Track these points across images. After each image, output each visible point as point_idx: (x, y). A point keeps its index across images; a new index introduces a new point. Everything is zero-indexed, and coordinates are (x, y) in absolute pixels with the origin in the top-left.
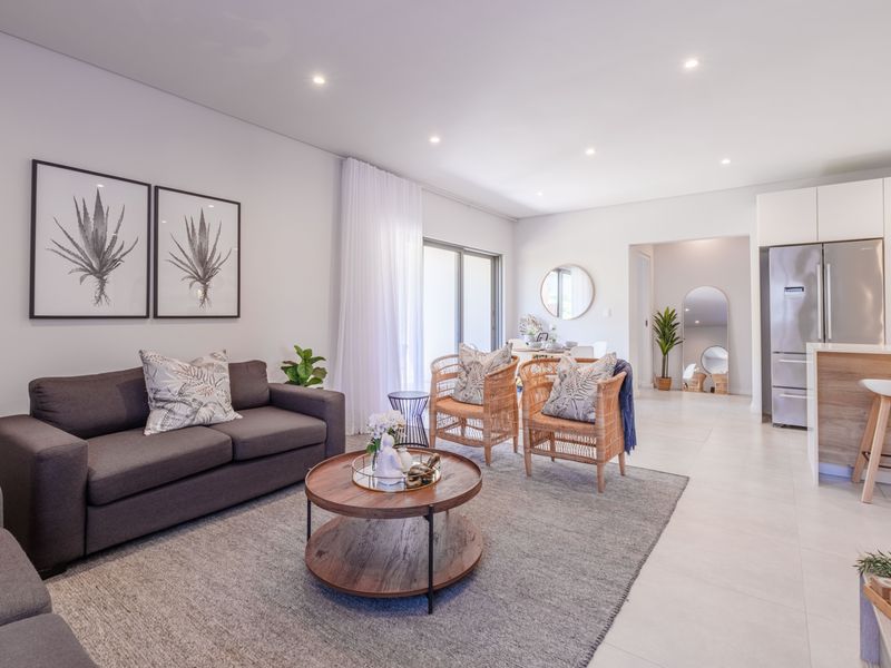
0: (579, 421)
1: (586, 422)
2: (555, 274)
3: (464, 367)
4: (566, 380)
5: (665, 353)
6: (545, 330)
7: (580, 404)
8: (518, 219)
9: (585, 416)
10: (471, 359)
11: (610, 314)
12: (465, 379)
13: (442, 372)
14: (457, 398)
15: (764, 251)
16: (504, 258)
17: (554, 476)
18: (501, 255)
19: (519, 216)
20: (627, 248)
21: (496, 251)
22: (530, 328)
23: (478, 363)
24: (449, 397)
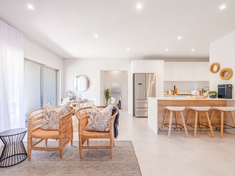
0: (102, 132)
1: (104, 132)
2: (76, 78)
3: (47, 114)
4: (96, 116)
5: (107, 100)
6: (75, 95)
7: (103, 125)
8: (65, 59)
9: (105, 130)
10: (50, 110)
11: (95, 90)
12: (48, 119)
13: (35, 117)
14: (43, 128)
15: (134, 74)
16: (60, 71)
17: (92, 155)
18: (59, 70)
19: (66, 58)
20: (100, 71)
21: (57, 68)
22: (69, 94)
23: (54, 111)
24: (39, 128)
